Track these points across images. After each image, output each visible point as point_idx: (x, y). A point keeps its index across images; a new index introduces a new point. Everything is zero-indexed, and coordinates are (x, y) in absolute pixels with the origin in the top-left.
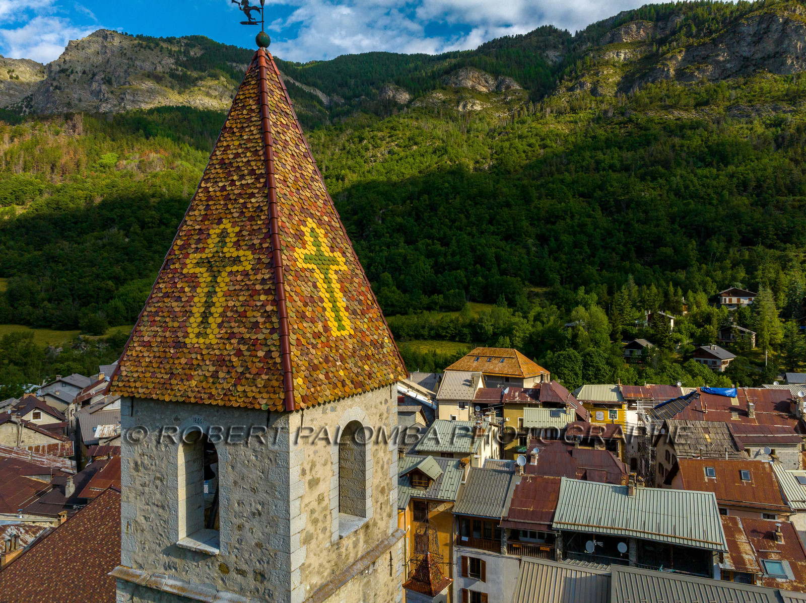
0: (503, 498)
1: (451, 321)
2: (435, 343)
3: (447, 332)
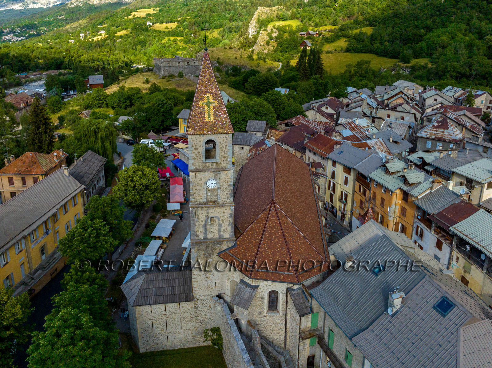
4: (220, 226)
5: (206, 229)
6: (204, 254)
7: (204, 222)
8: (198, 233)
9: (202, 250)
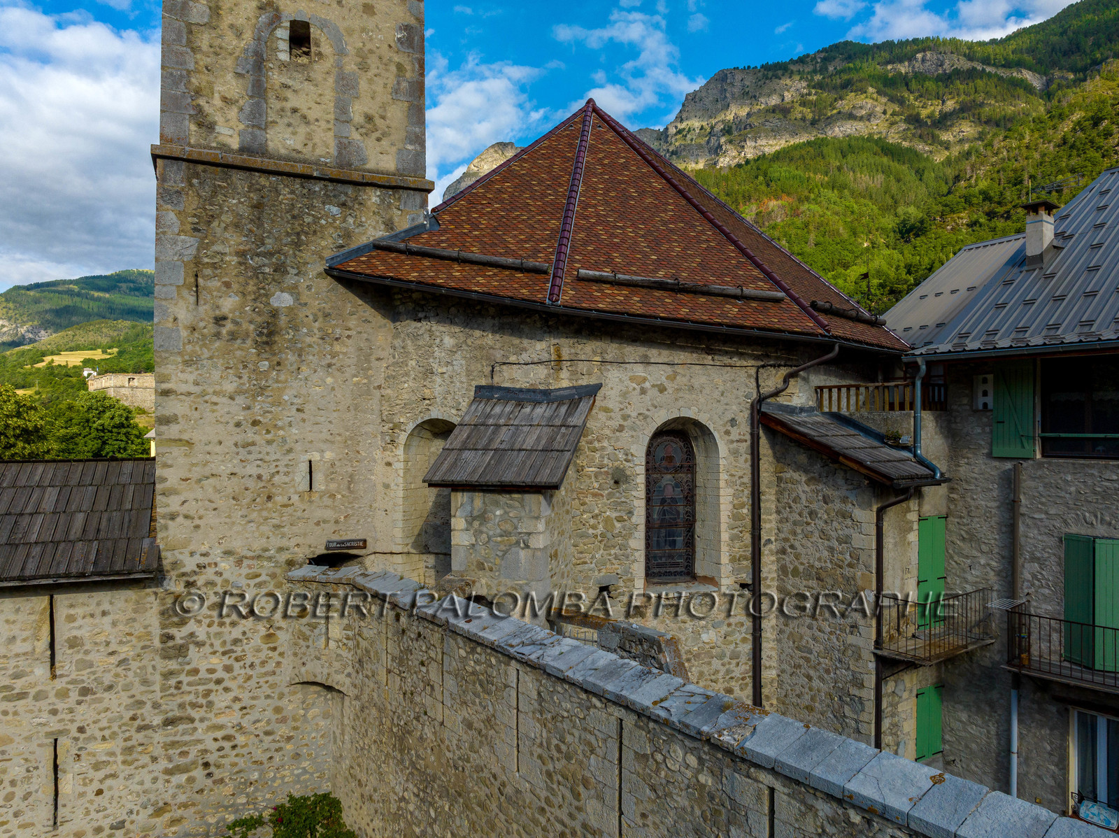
4: (346, 86)
5: (259, 90)
6: (241, 254)
7: (248, 35)
8: (212, 107)
9: (227, 218)
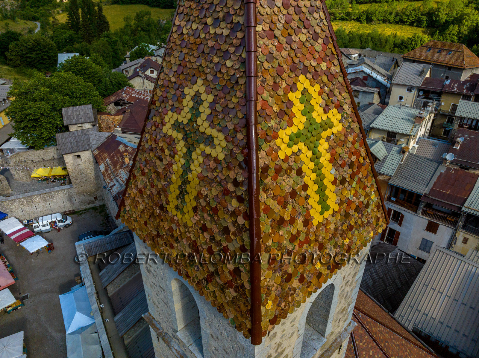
0: (428, 180)
1: (414, 10)
2: (397, 27)
3: (408, 19)
